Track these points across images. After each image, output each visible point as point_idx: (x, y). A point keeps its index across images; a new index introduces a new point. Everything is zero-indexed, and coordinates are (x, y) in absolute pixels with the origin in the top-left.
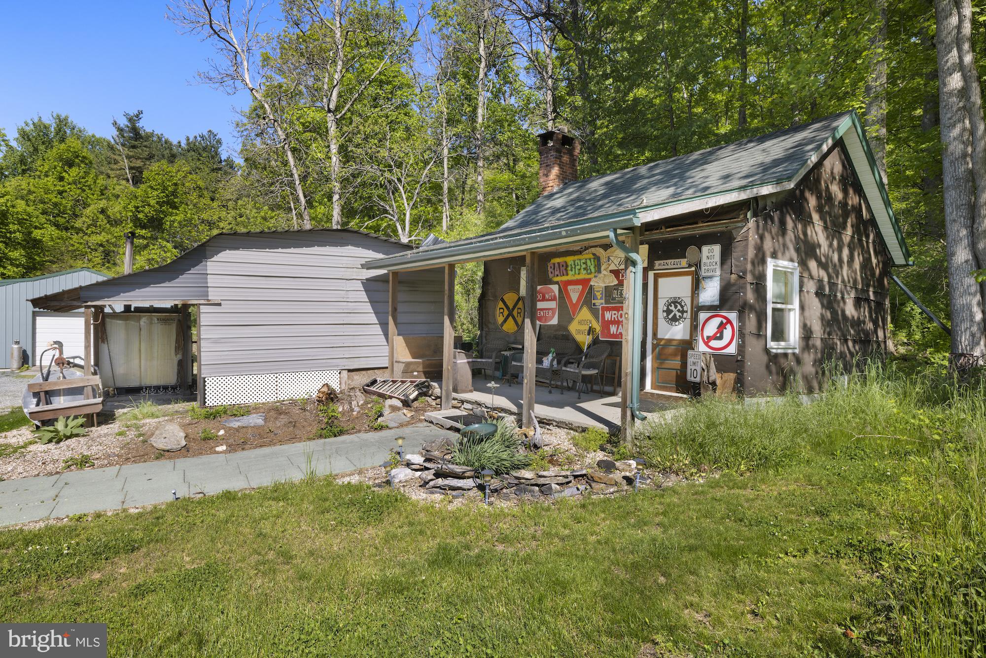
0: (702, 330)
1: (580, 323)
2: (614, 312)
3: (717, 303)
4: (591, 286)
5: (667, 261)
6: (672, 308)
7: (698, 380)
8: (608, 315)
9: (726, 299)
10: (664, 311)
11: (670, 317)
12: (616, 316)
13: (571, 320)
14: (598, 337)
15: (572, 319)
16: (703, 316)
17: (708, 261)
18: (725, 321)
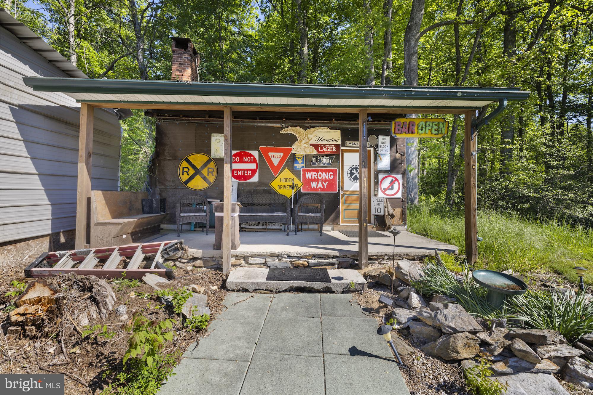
0: (381, 184)
1: (282, 180)
2: (313, 173)
3: (389, 169)
4: (292, 154)
5: (355, 142)
6: (354, 171)
7: (382, 214)
8: (308, 175)
9: (394, 167)
10: (348, 173)
11: (353, 177)
12: (315, 176)
13: (273, 178)
14: (300, 190)
15: (275, 178)
16: (381, 176)
17: (383, 145)
18: (394, 179)
